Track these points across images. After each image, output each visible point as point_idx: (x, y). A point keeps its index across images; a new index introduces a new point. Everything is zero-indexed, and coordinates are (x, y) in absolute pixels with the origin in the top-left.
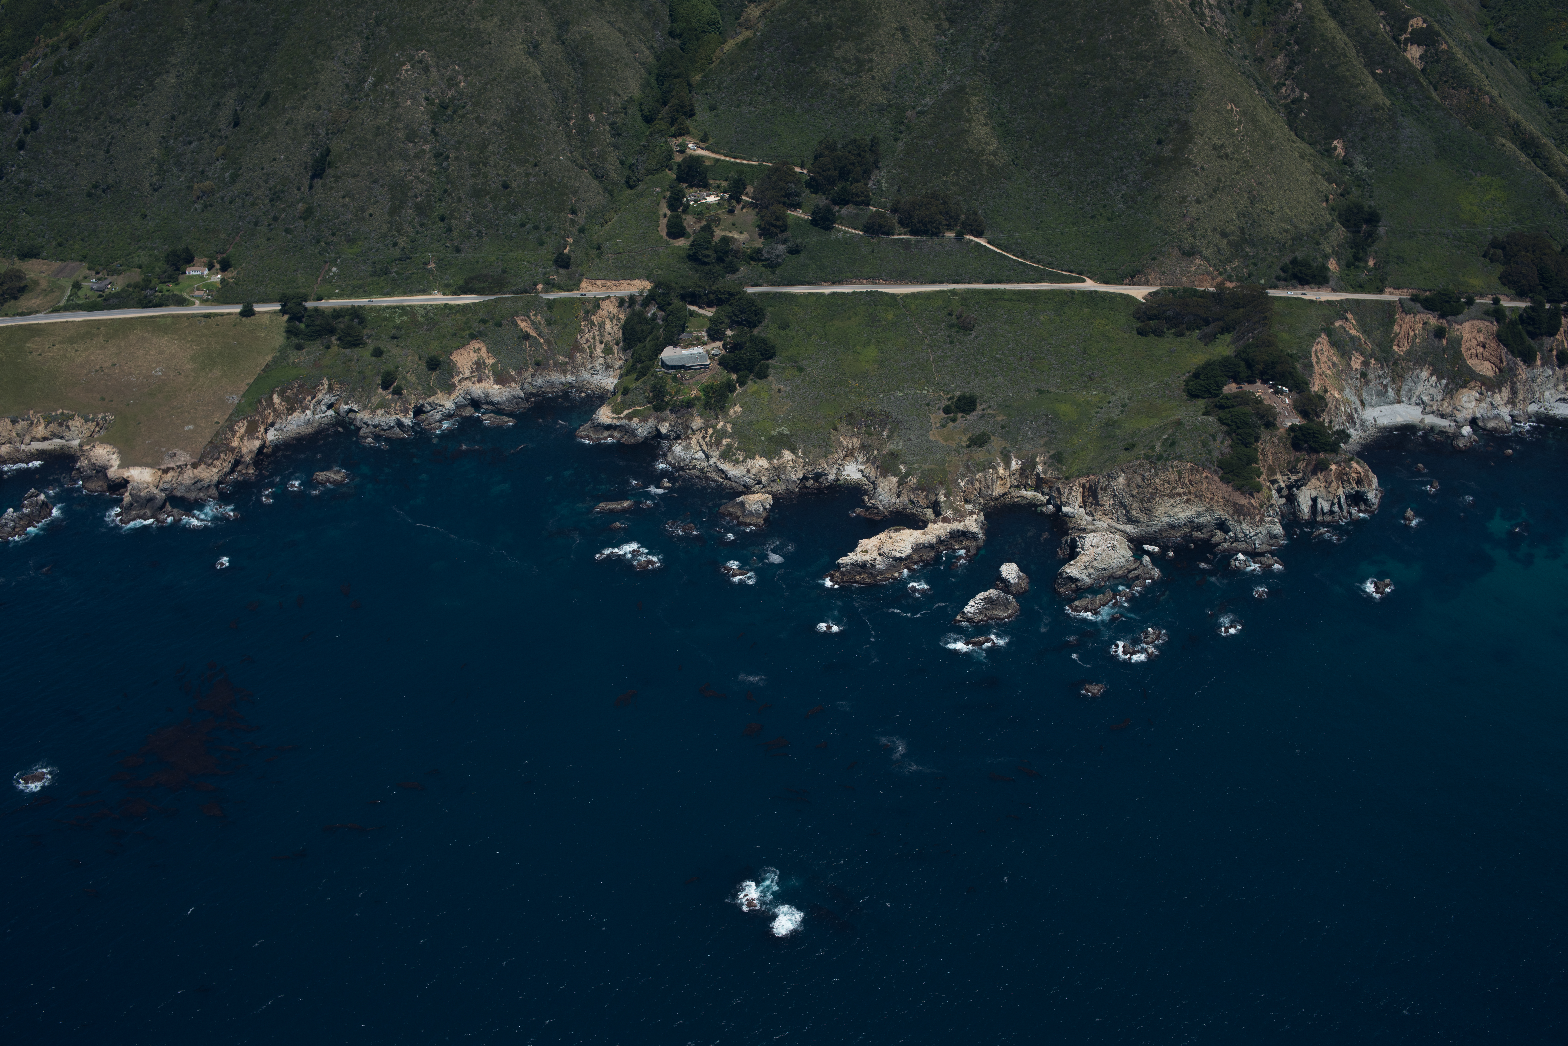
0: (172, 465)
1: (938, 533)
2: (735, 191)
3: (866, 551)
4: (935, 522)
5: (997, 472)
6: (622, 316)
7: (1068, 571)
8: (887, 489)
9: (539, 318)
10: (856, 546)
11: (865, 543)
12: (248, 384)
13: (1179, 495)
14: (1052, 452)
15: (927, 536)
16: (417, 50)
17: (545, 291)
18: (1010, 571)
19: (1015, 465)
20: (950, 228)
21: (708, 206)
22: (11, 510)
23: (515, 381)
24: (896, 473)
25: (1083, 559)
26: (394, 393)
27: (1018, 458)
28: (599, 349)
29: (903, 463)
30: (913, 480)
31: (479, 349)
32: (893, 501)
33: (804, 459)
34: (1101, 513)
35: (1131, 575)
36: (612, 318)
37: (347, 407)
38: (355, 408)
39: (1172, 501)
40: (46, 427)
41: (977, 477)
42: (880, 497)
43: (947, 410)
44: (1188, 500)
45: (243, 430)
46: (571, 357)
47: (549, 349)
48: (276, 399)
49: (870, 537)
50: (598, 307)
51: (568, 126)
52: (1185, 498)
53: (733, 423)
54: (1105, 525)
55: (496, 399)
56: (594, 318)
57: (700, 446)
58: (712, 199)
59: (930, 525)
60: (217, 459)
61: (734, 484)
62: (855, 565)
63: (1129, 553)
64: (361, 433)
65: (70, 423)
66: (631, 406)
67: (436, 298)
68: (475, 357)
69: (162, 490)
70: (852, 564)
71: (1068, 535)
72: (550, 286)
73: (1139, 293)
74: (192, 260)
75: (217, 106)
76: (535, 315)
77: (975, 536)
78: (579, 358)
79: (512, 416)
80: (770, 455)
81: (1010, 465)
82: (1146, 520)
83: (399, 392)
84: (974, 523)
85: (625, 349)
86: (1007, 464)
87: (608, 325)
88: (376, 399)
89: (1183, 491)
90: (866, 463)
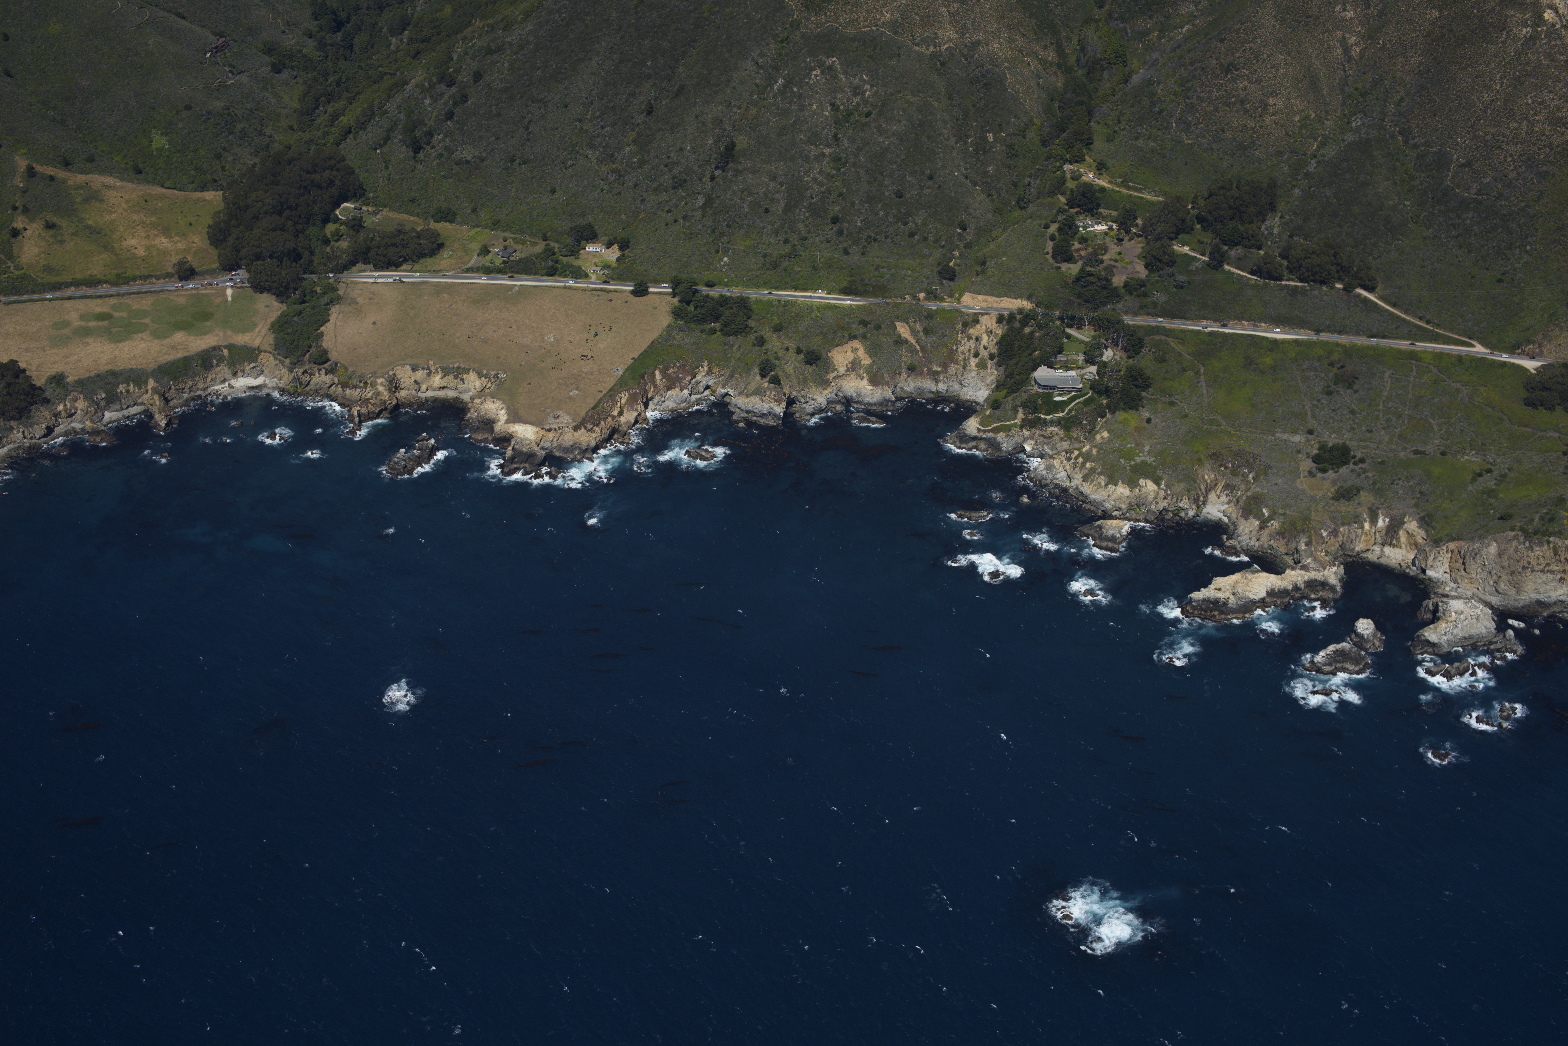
0: (553, 426)
1: (1294, 579)
3: (1220, 589)
4: (1293, 569)
5: (1362, 527)
6: (1000, 332)
7: (1426, 634)
8: (1247, 531)
9: (918, 326)
10: (1210, 583)
11: (1219, 581)
12: (633, 359)
13: (1552, 572)
14: (1422, 514)
15: (1284, 582)
16: (828, 57)
17: (927, 299)
18: (1365, 626)
19: (1381, 523)
20: (1340, 280)
21: (1095, 234)
22: (403, 450)
23: (887, 384)
24: (1259, 516)
25: (1442, 625)
26: (770, 382)
27: (1386, 516)
28: (973, 362)
29: (1267, 506)
30: (1275, 524)
31: (857, 349)
32: (1252, 543)
33: (1166, 491)
34: (1466, 581)
35: (1492, 647)
36: (990, 332)
37: (723, 391)
38: (731, 392)
39: (1544, 577)
40: (442, 378)
41: (1341, 529)
42: (1239, 538)
43: (1316, 459)
45: (623, 401)
46: (945, 367)
47: (925, 357)
49: (1225, 576)
50: (977, 321)
51: (966, 143)
52: (1559, 576)
53: (1099, 447)
54: (1469, 594)
55: (867, 400)
56: (971, 331)
57: (1064, 467)
58: (1101, 228)
59: (1288, 571)
60: (598, 425)
61: (1093, 509)
62: (1207, 601)
63: (1492, 626)
64: (735, 417)
65: (465, 376)
66: (999, 420)
67: (819, 297)
68: (851, 356)
69: (543, 449)
70: (1204, 600)
71: (1429, 599)
72: (932, 296)
73: (1531, 365)
74: (593, 237)
75: (632, 95)
76: (915, 322)
77: (1332, 588)
78: (953, 368)
79: (881, 417)
80: (1132, 484)
81: (1377, 522)
82: (1512, 592)
83: (776, 381)
84: (1333, 575)
85: (999, 364)
86: (1374, 521)
87: (985, 339)
88: (753, 386)
89: (1557, 568)
90: (1229, 503)
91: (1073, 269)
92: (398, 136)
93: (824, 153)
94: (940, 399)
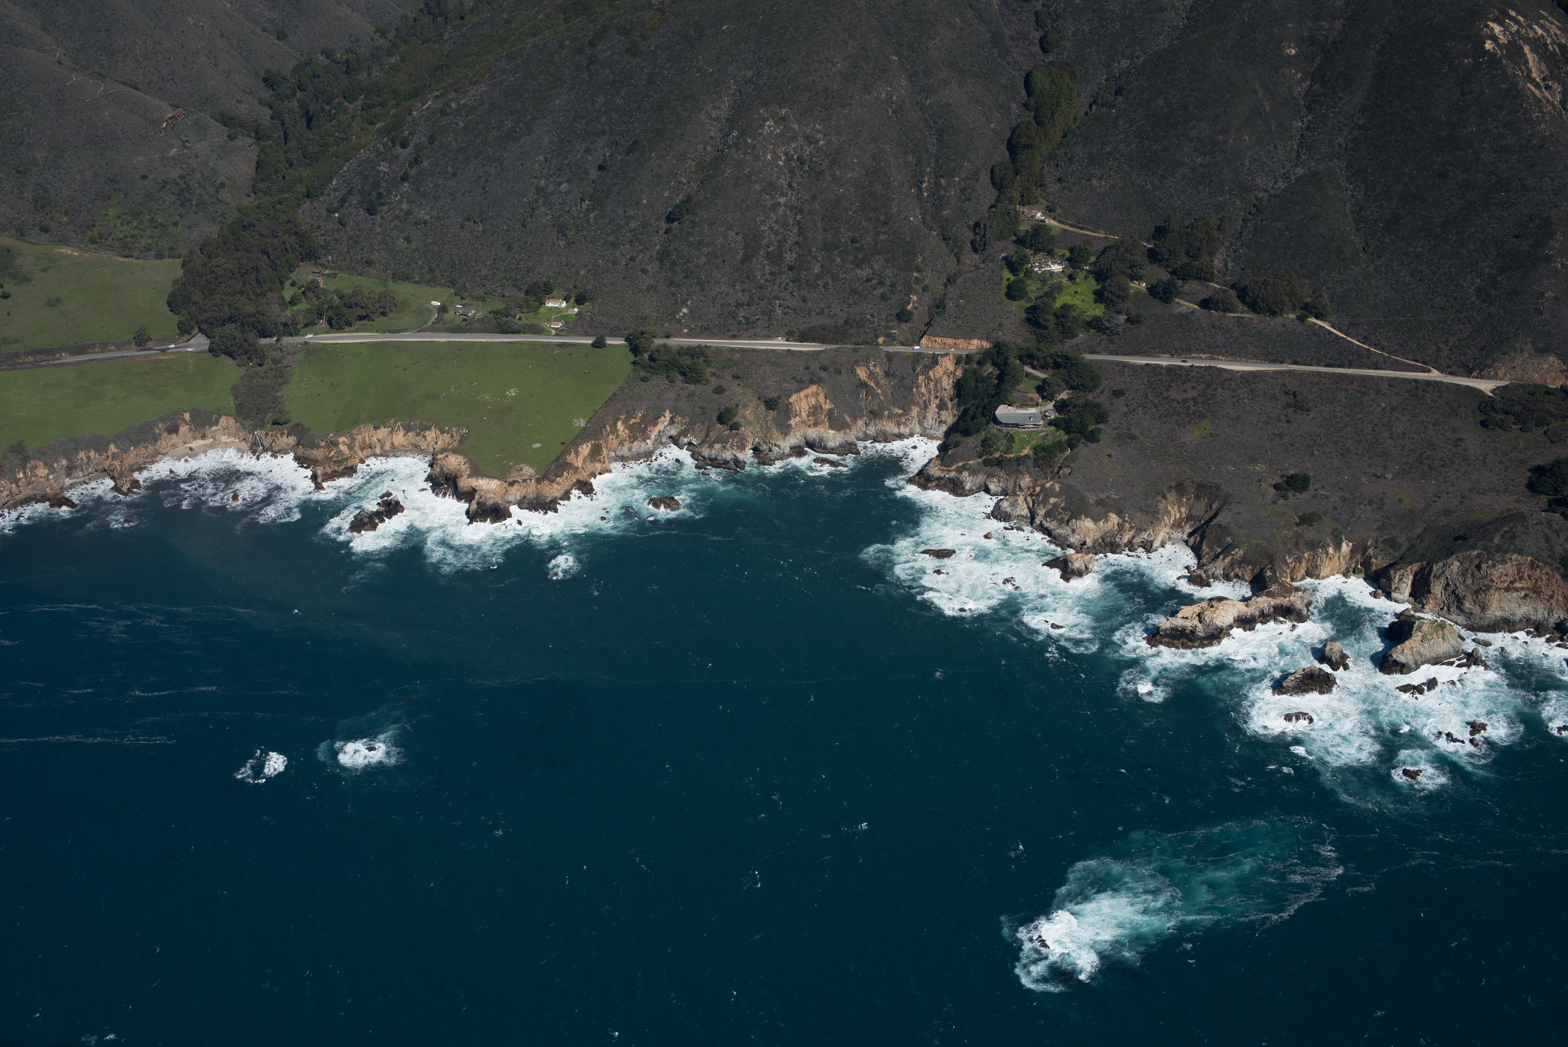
0: (518, 479)
1: (1261, 606)
2: (1077, 261)
3: (1187, 618)
4: (1259, 596)
5: (1327, 552)
6: (958, 373)
7: (1394, 655)
9: (878, 370)
10: (1175, 612)
11: (1186, 610)
12: (594, 411)
13: (1516, 590)
14: (1385, 537)
15: (1250, 609)
16: (781, 108)
17: (885, 343)
19: (1345, 547)
20: (1293, 310)
21: (1051, 273)
23: (849, 428)
25: (1410, 645)
26: (730, 429)
27: (1349, 541)
28: (934, 404)
29: (1231, 535)
30: (1239, 553)
31: (817, 394)
32: (1217, 572)
33: (1130, 523)
34: (1432, 601)
36: (948, 374)
37: (686, 440)
39: (1508, 595)
40: (404, 436)
41: (1306, 555)
42: (1205, 568)
43: (1278, 487)
44: (1526, 596)
45: (586, 452)
46: (906, 409)
47: (885, 400)
48: (620, 426)
49: (1191, 605)
50: (936, 363)
51: (920, 188)
53: (1062, 483)
55: (829, 444)
56: (931, 373)
57: (1027, 503)
58: (1056, 268)
60: (560, 476)
62: (1171, 628)
65: (426, 433)
66: (961, 459)
67: (779, 344)
68: (812, 401)
69: (507, 502)
72: (891, 339)
73: (1486, 387)
74: (552, 293)
75: (588, 151)
76: (875, 366)
77: (1299, 613)
78: (914, 410)
80: (1097, 518)
81: (1341, 546)
82: (1477, 611)
83: (736, 428)
84: (1299, 600)
85: (958, 405)
86: (1337, 546)
87: (944, 381)
88: (714, 434)
90: (1193, 533)
92: (354, 200)
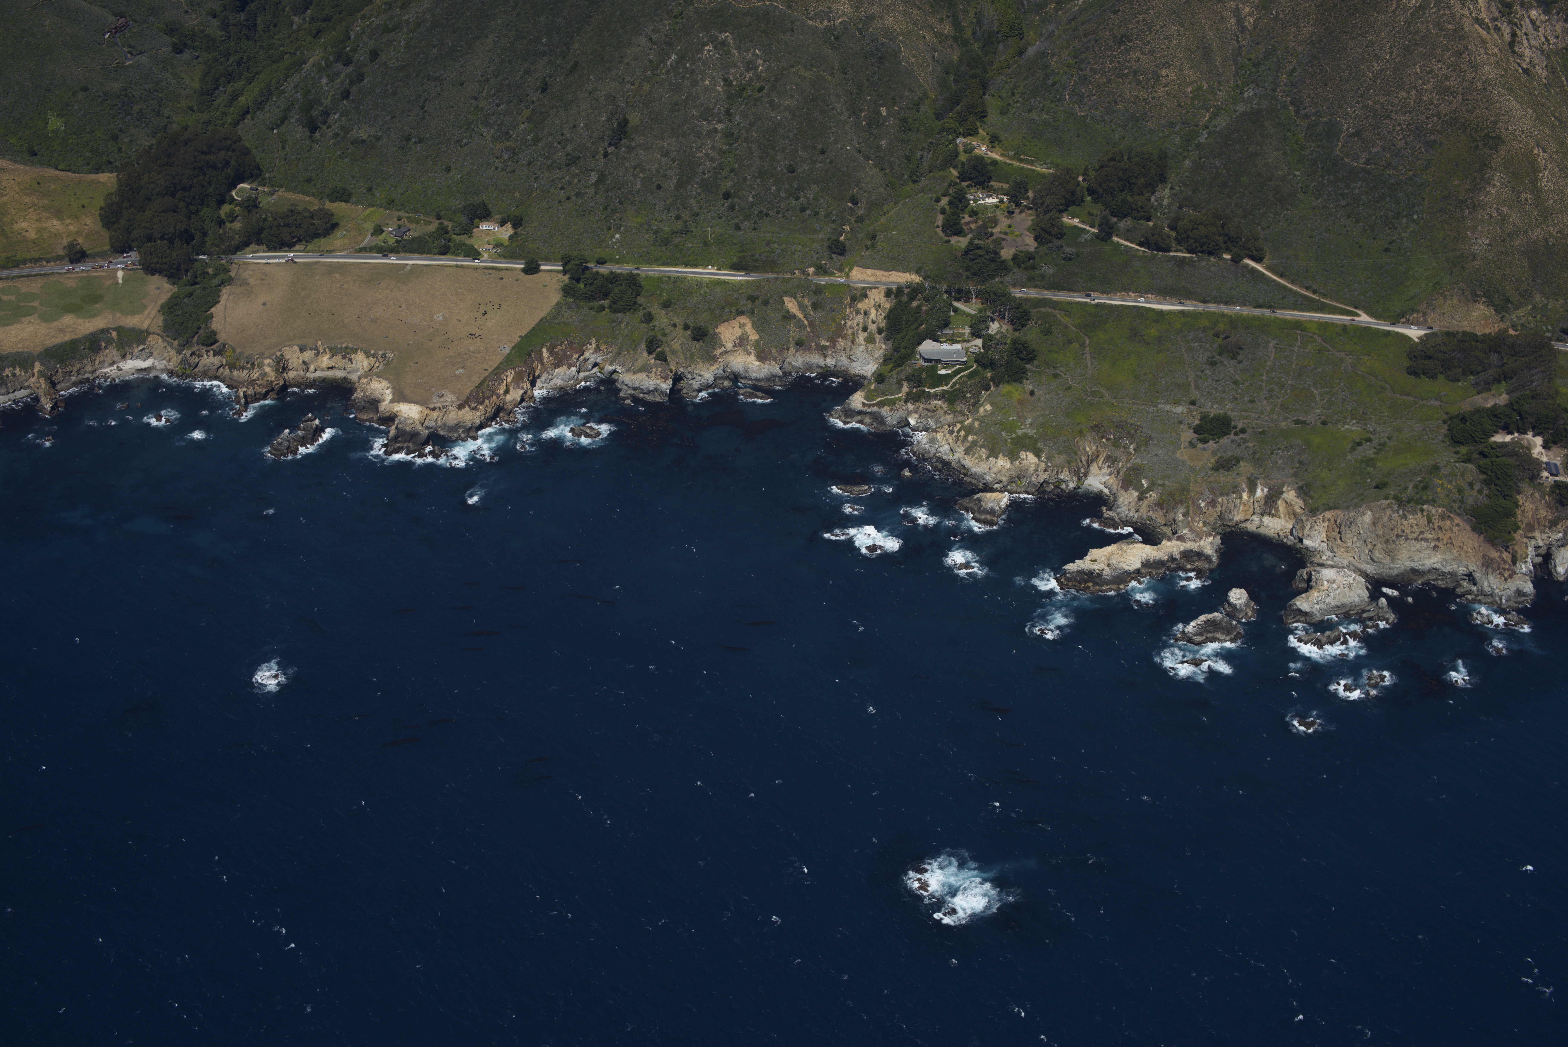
0: (439, 405)
1: (1170, 550)
2: (1016, 194)
3: (1095, 561)
4: (1169, 539)
5: (1241, 498)
6: (888, 306)
7: (1298, 603)
8: (1126, 502)
9: (806, 301)
10: (1086, 555)
11: (1095, 553)
12: (520, 337)
13: (1426, 540)
14: (1301, 484)
15: (1159, 553)
16: (721, 32)
17: (816, 274)
18: (1238, 596)
19: (1260, 492)
20: (1228, 250)
21: (986, 207)
22: (287, 431)
23: (775, 359)
24: (1138, 487)
25: (1314, 594)
26: (656, 359)
27: (1264, 486)
28: (862, 336)
29: (1146, 478)
30: (1153, 495)
31: (744, 325)
32: (1131, 514)
33: (1046, 463)
34: (1343, 550)
35: (1365, 615)
36: (878, 307)
37: (611, 368)
38: (619, 369)
39: (1418, 545)
40: (330, 358)
41: (1220, 500)
42: (1119, 510)
43: (1198, 430)
44: (1435, 547)
45: (510, 379)
46: (833, 342)
48: (545, 353)
49: (1101, 547)
50: (865, 296)
51: (859, 117)
52: (1433, 544)
54: (1345, 562)
55: (754, 375)
56: (860, 305)
57: (947, 440)
58: (992, 201)
59: (1164, 542)
60: (482, 403)
61: (974, 482)
62: (1081, 572)
63: (1365, 594)
64: (621, 394)
65: (353, 356)
66: (884, 394)
67: (710, 273)
68: (738, 332)
69: (427, 428)
70: (1078, 572)
71: (1304, 568)
72: (822, 270)
73: (1414, 333)
74: (486, 216)
75: (528, 72)
76: (803, 297)
77: (1208, 559)
78: (841, 343)
79: (769, 392)
80: (1013, 456)
81: (1255, 492)
82: (1387, 560)
83: (662, 358)
84: (1209, 545)
85: (887, 339)
86: (1252, 491)
87: (873, 314)
88: (639, 363)
89: (1430, 536)
90: (1110, 474)
91: (961, 242)
92: (295, 116)
93: (716, 129)
94: (826, 374)
